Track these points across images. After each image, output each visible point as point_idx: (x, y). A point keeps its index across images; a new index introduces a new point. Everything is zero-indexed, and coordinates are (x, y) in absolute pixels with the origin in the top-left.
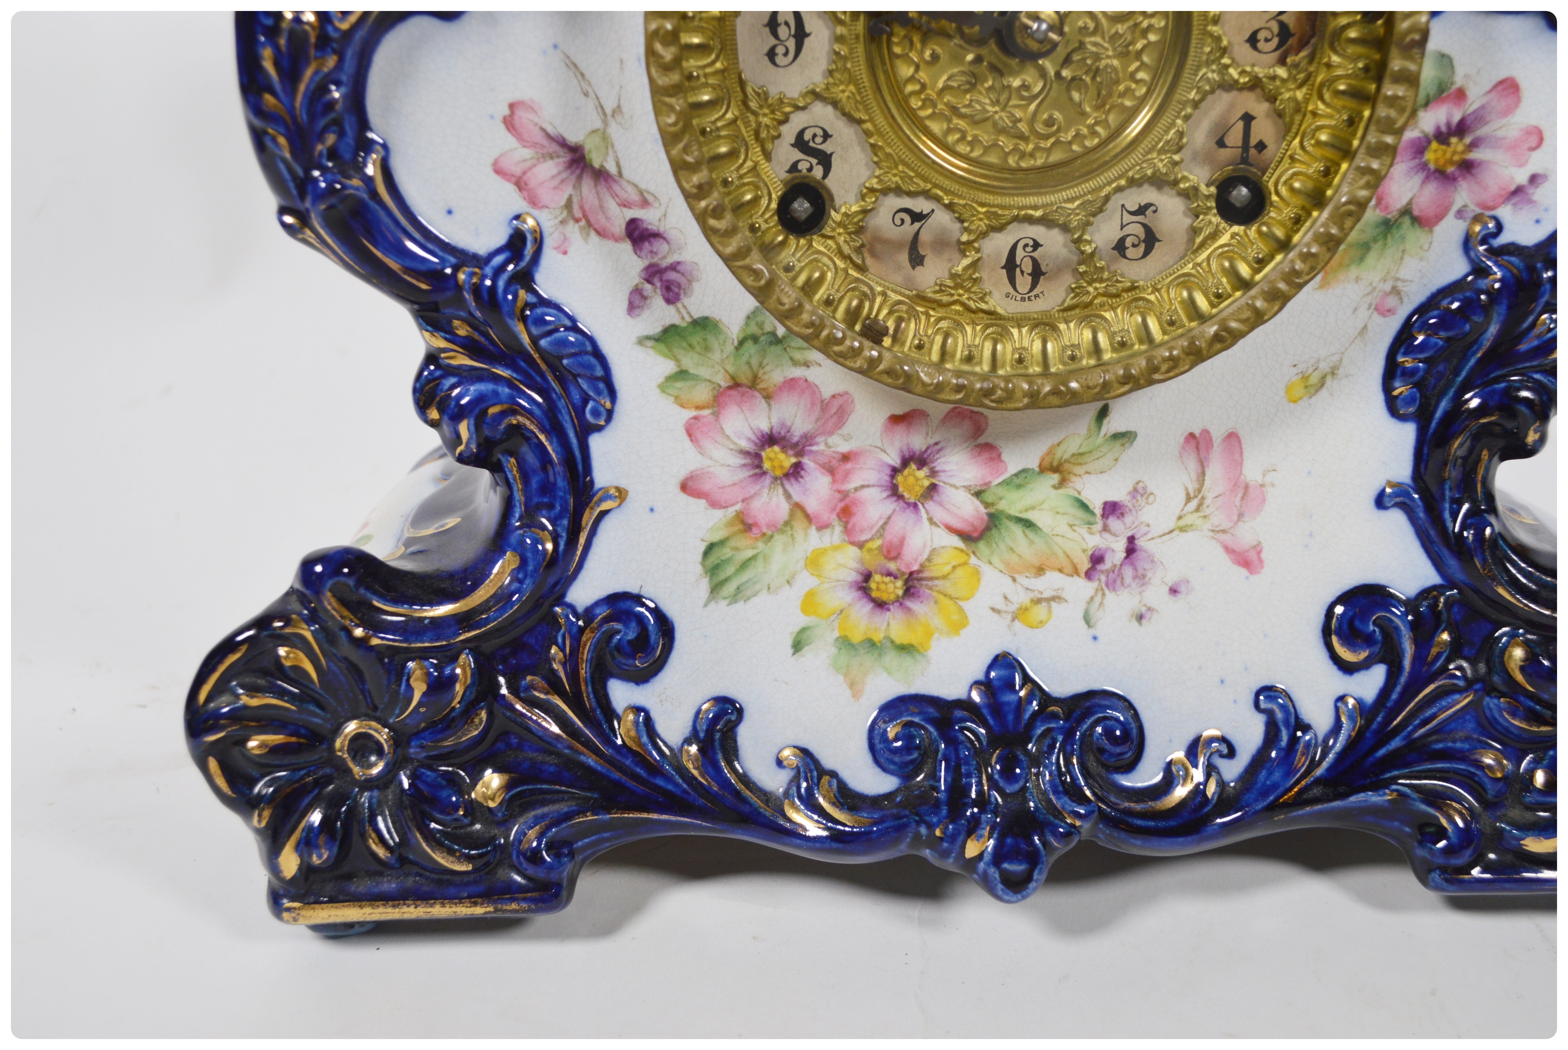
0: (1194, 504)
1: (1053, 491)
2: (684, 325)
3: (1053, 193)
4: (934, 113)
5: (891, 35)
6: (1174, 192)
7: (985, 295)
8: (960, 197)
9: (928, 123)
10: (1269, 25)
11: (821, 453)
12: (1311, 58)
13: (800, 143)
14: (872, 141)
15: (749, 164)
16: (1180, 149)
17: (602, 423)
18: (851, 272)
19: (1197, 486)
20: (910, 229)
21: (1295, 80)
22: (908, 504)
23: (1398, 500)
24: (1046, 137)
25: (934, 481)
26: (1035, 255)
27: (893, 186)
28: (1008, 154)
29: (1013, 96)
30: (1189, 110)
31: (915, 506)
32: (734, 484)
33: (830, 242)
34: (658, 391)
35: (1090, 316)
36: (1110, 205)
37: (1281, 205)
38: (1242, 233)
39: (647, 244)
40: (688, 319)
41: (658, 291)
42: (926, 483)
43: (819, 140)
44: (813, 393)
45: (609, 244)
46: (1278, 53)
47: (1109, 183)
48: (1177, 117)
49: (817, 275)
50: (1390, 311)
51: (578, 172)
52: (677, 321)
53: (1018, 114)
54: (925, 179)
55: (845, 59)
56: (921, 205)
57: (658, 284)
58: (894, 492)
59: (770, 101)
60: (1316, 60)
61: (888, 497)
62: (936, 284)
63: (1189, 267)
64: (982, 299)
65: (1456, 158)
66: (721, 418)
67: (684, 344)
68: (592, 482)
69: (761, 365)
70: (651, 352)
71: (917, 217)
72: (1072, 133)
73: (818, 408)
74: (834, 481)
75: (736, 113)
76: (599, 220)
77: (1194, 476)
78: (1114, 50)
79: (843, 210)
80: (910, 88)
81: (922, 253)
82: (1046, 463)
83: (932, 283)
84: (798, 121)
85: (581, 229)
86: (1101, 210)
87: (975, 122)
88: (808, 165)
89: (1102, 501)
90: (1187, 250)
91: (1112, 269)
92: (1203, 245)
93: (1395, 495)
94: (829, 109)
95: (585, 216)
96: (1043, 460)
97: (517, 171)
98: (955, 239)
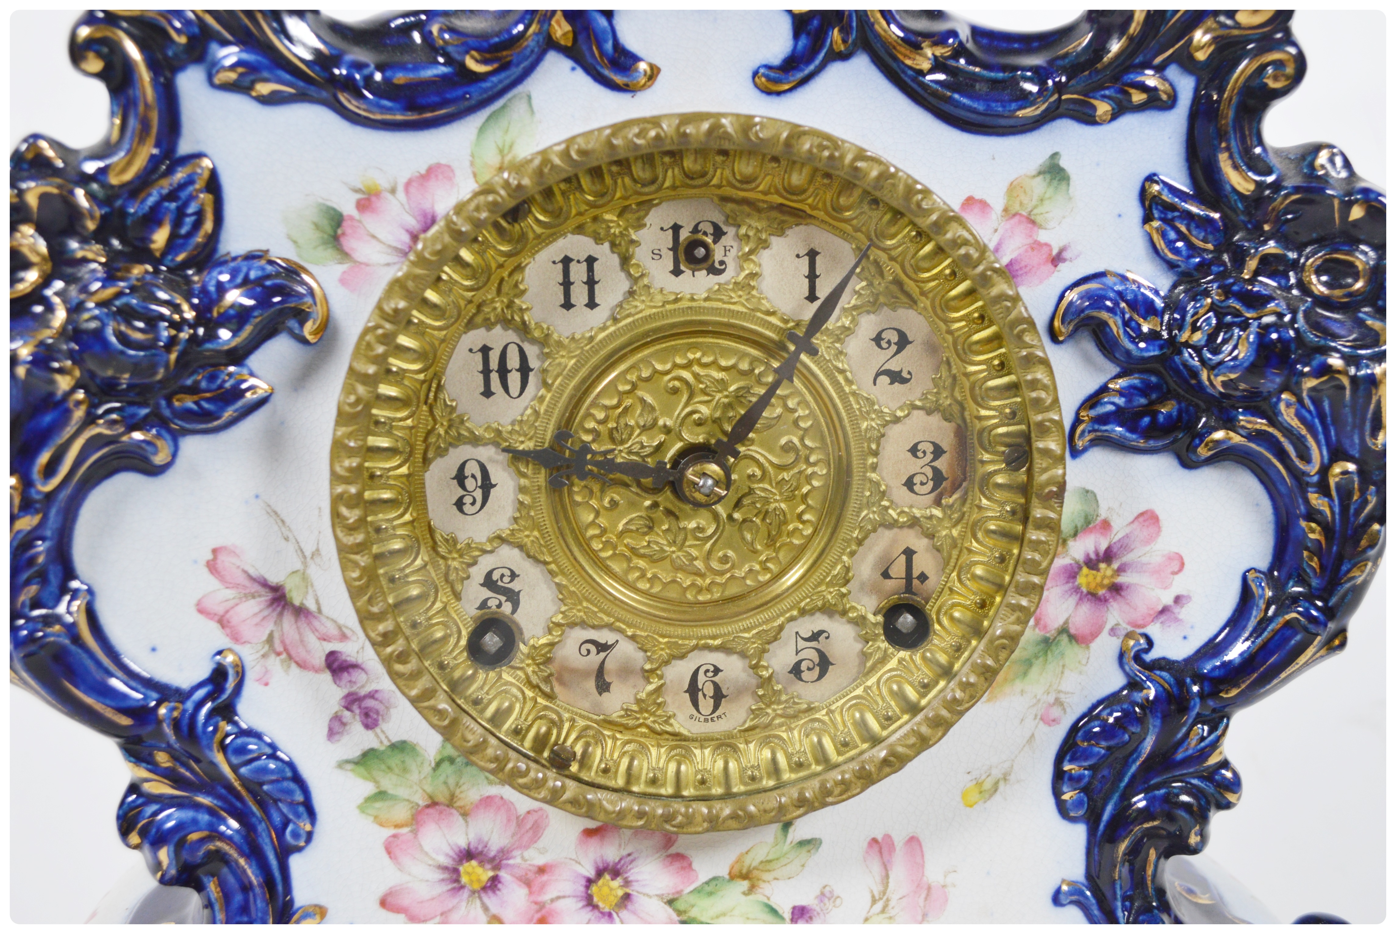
0: (879, 905)
1: (743, 897)
2: (382, 748)
3: (730, 623)
4: (614, 555)
5: (572, 485)
6: (844, 620)
7: (669, 717)
8: (642, 629)
9: (609, 563)
10: (923, 470)
11: (518, 866)
12: (964, 500)
13: (489, 582)
14: (557, 580)
15: (438, 605)
16: (847, 582)
17: (302, 844)
18: (540, 700)
19: (881, 888)
20: (595, 659)
21: (950, 518)
22: (603, 913)
23: (1074, 898)
24: (722, 573)
25: (628, 891)
26: (716, 679)
27: (578, 621)
28: (685, 589)
29: (689, 537)
30: (854, 547)
31: (610, 915)
32: (433, 899)
33: (520, 673)
34: (357, 811)
35: (769, 737)
36: (784, 634)
37: (943, 633)
38: (908, 658)
39: (346, 674)
40: (386, 743)
41: (358, 717)
42: (620, 893)
43: (506, 579)
44: (509, 810)
45: (310, 675)
46: (933, 495)
47: (782, 614)
48: (843, 554)
49: (507, 704)
50: (1055, 721)
51: (279, 609)
52: (375, 744)
53: (694, 552)
54: (608, 615)
55: (529, 507)
56: (605, 636)
57: (357, 711)
58: (590, 902)
59: (459, 547)
60: (969, 501)
61: (584, 907)
62: (622, 709)
63: (859, 691)
64: (666, 722)
65: (1106, 582)
66: (420, 835)
67: (383, 767)
68: (291, 902)
69: (457, 784)
70: (350, 774)
71: (602, 647)
72: (746, 568)
73: (514, 823)
74: (531, 893)
75: (426, 559)
76: (300, 653)
77: (878, 879)
78: (781, 494)
79: (532, 642)
80: (591, 532)
81: (608, 679)
82: (736, 871)
83: (619, 707)
84: (486, 563)
85: (282, 661)
86: (775, 639)
87: (653, 560)
88: (497, 602)
89: (791, 906)
90: (859, 673)
91: (790, 691)
92: (873, 669)
93: (1070, 893)
94: (516, 551)
95: (286, 650)
96: (732, 867)
97: (220, 610)
98: (638, 667)
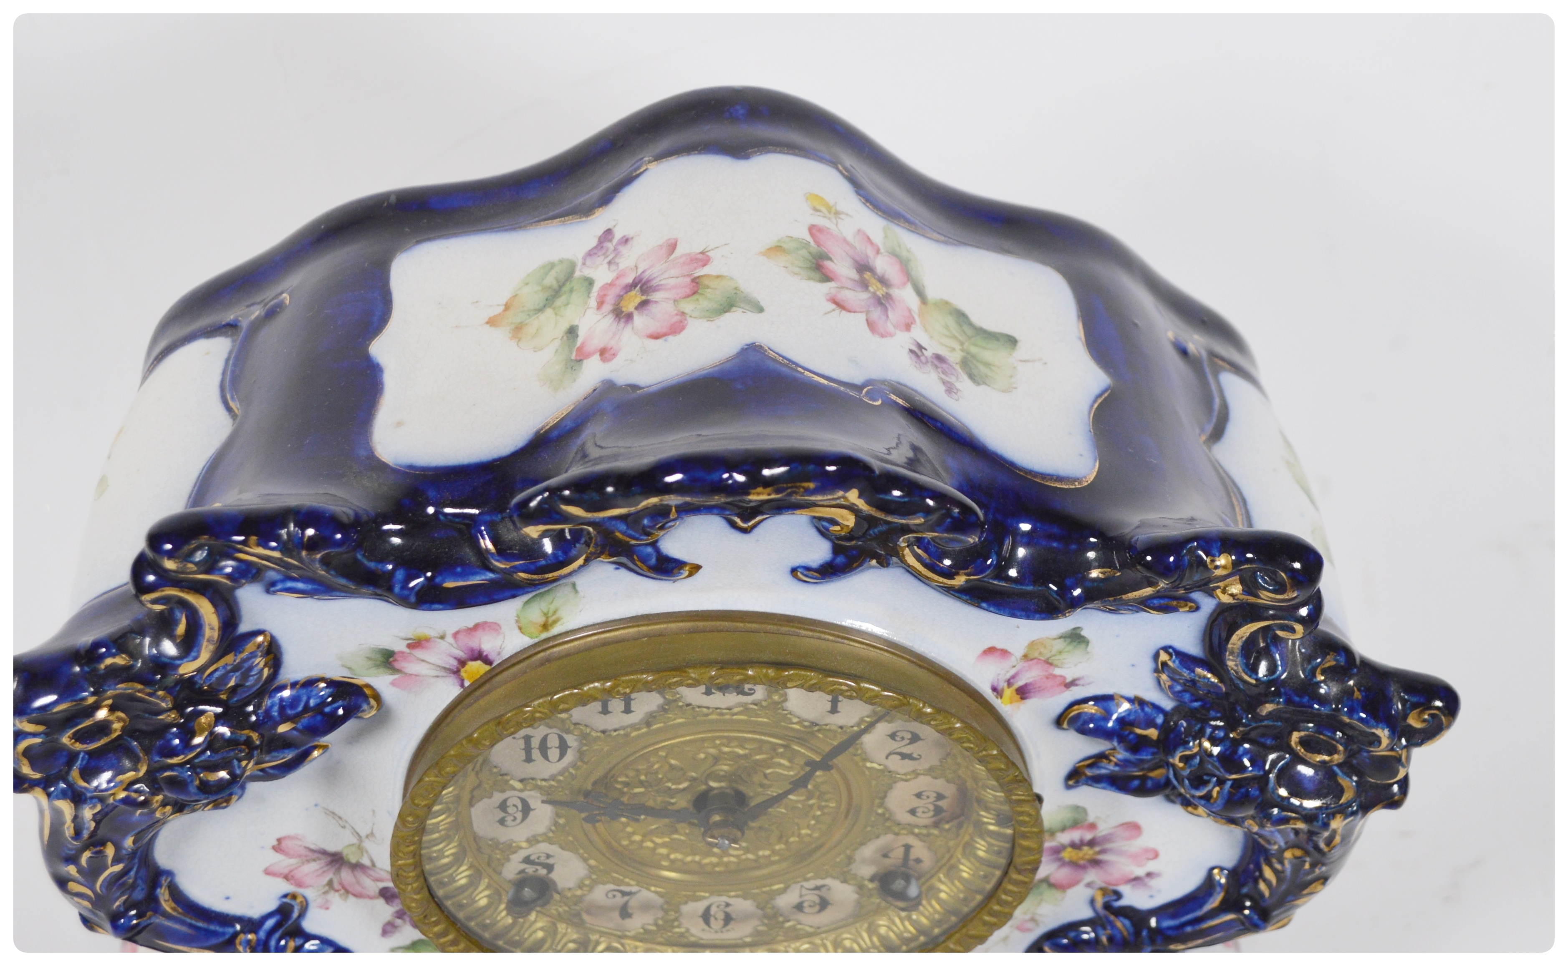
10: (925, 806)
13: (527, 860)
14: (588, 862)
16: (849, 864)
20: (620, 900)
26: (727, 909)
30: (857, 846)
36: (790, 889)
39: (396, 899)
41: (407, 921)
43: (543, 857)
45: (365, 902)
46: (933, 817)
48: (846, 849)
50: (1028, 930)
51: (337, 866)
55: (564, 825)
56: (629, 888)
59: (500, 846)
62: (642, 928)
64: (681, 936)
65: (1087, 857)
71: (627, 893)
76: (356, 889)
79: (564, 893)
81: (630, 911)
84: (525, 854)
85: (341, 896)
88: (534, 869)
94: (553, 846)
95: (344, 887)
97: (286, 871)
98: (658, 904)
